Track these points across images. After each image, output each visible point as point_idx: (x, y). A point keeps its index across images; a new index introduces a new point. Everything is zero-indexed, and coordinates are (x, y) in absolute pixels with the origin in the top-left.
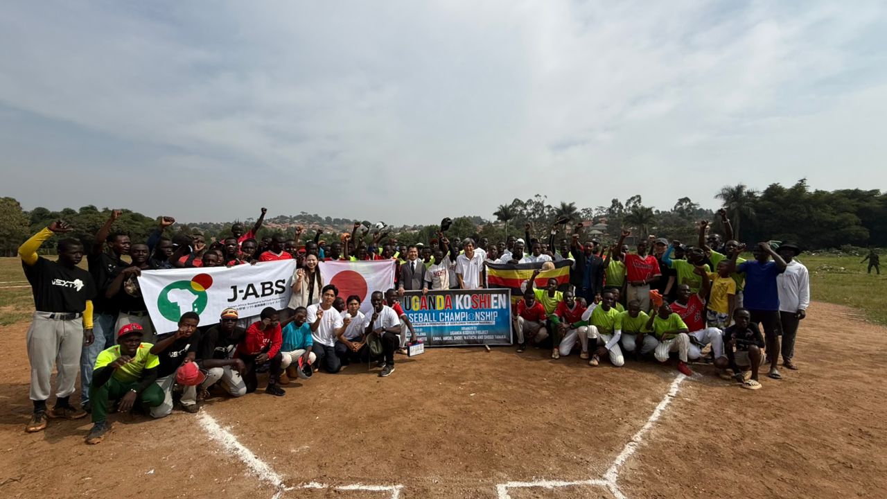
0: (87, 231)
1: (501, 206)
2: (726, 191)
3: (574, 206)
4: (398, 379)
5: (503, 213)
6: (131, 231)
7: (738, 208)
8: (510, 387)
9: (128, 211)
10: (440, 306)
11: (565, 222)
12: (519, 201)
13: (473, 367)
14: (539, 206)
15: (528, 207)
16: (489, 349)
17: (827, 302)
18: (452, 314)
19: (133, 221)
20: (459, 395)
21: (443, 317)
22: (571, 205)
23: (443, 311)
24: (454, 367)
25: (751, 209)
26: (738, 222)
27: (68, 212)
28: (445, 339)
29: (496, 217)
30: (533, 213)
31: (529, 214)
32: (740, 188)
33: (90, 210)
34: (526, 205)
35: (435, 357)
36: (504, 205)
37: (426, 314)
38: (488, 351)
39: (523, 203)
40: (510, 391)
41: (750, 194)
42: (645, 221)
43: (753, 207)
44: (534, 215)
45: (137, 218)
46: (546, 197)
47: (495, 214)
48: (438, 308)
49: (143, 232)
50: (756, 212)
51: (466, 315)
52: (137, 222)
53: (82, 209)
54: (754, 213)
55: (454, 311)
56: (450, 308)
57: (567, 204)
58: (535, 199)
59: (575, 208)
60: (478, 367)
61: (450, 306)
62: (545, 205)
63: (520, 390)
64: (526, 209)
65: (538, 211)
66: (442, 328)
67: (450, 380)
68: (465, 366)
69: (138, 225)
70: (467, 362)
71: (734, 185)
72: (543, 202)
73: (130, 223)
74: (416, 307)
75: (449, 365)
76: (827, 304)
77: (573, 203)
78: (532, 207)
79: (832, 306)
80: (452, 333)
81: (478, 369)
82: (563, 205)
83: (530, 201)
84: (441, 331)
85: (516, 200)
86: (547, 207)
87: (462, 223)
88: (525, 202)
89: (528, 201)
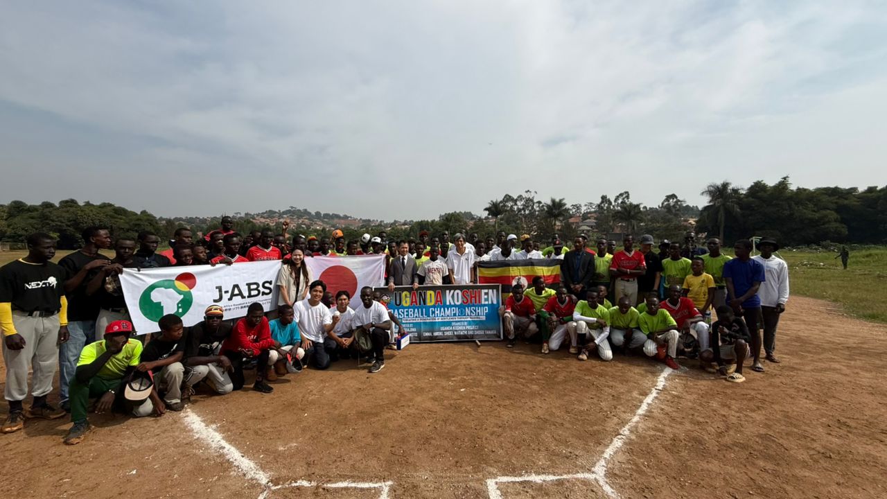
0: (67, 225)
1: (492, 202)
2: (712, 188)
3: (564, 202)
4: (388, 375)
5: (493, 209)
6: (114, 226)
7: (723, 205)
8: (500, 382)
9: (110, 205)
10: (431, 301)
11: (556, 217)
12: (510, 197)
13: (464, 362)
14: (529, 200)
15: (518, 203)
16: (479, 344)
17: (809, 296)
18: (442, 309)
19: (116, 215)
20: (449, 390)
21: (433, 312)
22: (561, 200)
23: (434, 306)
24: (445, 362)
25: (735, 206)
26: (723, 219)
27: (47, 205)
28: (436, 334)
29: (487, 212)
30: (523, 209)
31: (519, 210)
32: (725, 185)
33: (70, 204)
34: (516, 200)
35: (426, 353)
36: (494, 201)
37: (416, 310)
38: (479, 346)
39: (513, 198)
40: (500, 386)
41: (735, 191)
42: (634, 217)
43: (738, 204)
44: (525, 211)
45: (120, 212)
46: (536, 192)
47: (486, 209)
48: (429, 304)
49: (127, 226)
50: (740, 209)
51: (457, 310)
52: (120, 216)
53: (61, 203)
54: (738, 210)
55: (445, 306)
56: (440, 303)
57: (557, 200)
58: (525, 195)
59: (565, 205)
60: (468, 362)
61: (441, 301)
62: (535, 201)
63: (510, 385)
64: (516, 204)
65: (528, 207)
66: (433, 324)
67: (440, 375)
68: (455, 362)
69: (121, 219)
70: (457, 357)
71: (719, 183)
72: (533, 198)
73: (112, 217)
74: (406, 302)
75: (439, 361)
76: (807, 298)
77: (563, 199)
78: (522, 203)
79: (811, 301)
80: (442, 329)
81: (468, 365)
82: (553, 201)
83: (520, 197)
84: (432, 326)
85: (506, 195)
86: (537, 202)
87: (453, 218)
88: (515, 198)
89: (518, 197)
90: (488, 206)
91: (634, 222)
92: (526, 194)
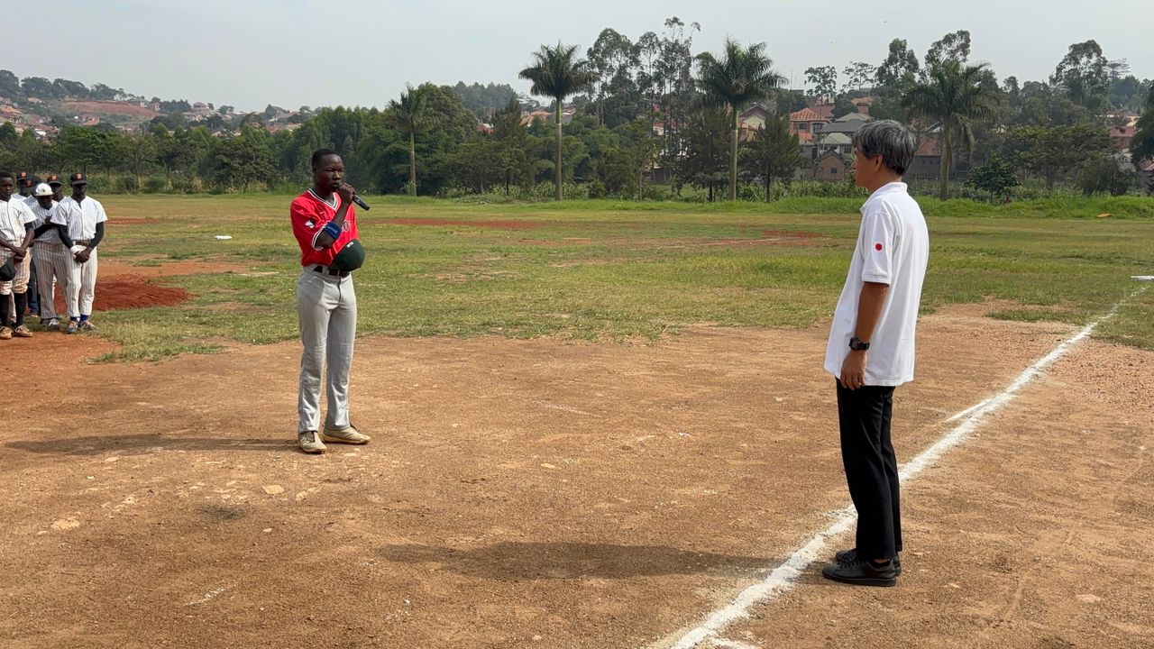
1: (544, 48)
3: (761, 54)
5: (548, 72)
11: (738, 100)
12: (617, 36)
14: (675, 51)
15: (643, 58)
22: (752, 50)
29: (530, 83)
30: (658, 78)
31: (645, 81)
34: (636, 49)
36: (553, 47)
39: (628, 44)
44: (661, 84)
46: (697, 25)
47: (526, 74)
57: (744, 48)
58: (665, 34)
59: (768, 62)
62: (694, 52)
64: (636, 62)
65: (672, 70)
72: (687, 42)
77: (761, 46)
78: (656, 57)
82: (732, 50)
83: (650, 40)
85: (604, 35)
86: (699, 57)
87: (423, 102)
88: (635, 41)
89: (644, 38)
90: (532, 63)
91: (969, 124)
92: (667, 28)
